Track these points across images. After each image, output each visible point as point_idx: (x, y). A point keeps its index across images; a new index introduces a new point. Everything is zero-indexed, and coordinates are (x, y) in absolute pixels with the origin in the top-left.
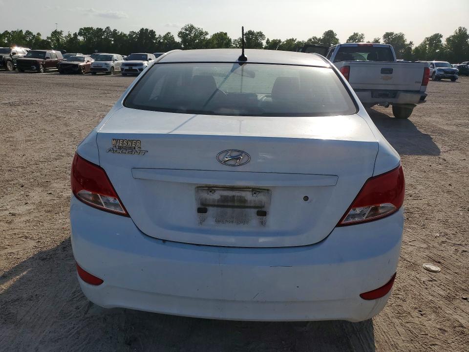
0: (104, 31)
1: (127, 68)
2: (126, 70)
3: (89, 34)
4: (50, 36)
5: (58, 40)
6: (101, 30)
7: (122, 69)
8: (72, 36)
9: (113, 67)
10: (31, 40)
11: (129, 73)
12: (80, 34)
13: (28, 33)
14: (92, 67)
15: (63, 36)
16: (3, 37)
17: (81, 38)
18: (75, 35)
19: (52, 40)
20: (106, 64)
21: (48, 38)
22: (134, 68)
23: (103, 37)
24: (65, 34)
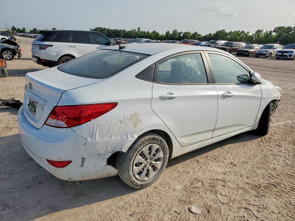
0: (293, 29)
1: (280, 54)
2: (279, 55)
3: (281, 31)
4: (255, 33)
5: (259, 35)
6: (290, 28)
7: (276, 55)
8: (269, 33)
9: (271, 53)
10: (243, 36)
11: (281, 58)
12: (274, 31)
13: (243, 32)
14: (257, 52)
15: (263, 33)
16: (228, 35)
17: (274, 34)
18: (271, 32)
19: (255, 36)
20: (266, 51)
21: (253, 34)
22: (285, 54)
23: (290, 33)
24: (264, 32)
